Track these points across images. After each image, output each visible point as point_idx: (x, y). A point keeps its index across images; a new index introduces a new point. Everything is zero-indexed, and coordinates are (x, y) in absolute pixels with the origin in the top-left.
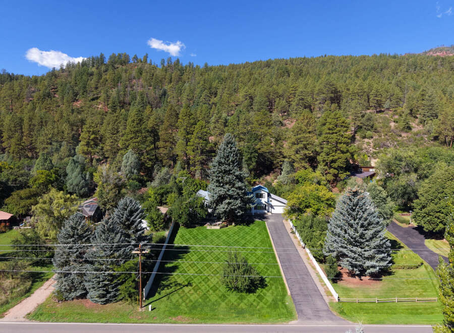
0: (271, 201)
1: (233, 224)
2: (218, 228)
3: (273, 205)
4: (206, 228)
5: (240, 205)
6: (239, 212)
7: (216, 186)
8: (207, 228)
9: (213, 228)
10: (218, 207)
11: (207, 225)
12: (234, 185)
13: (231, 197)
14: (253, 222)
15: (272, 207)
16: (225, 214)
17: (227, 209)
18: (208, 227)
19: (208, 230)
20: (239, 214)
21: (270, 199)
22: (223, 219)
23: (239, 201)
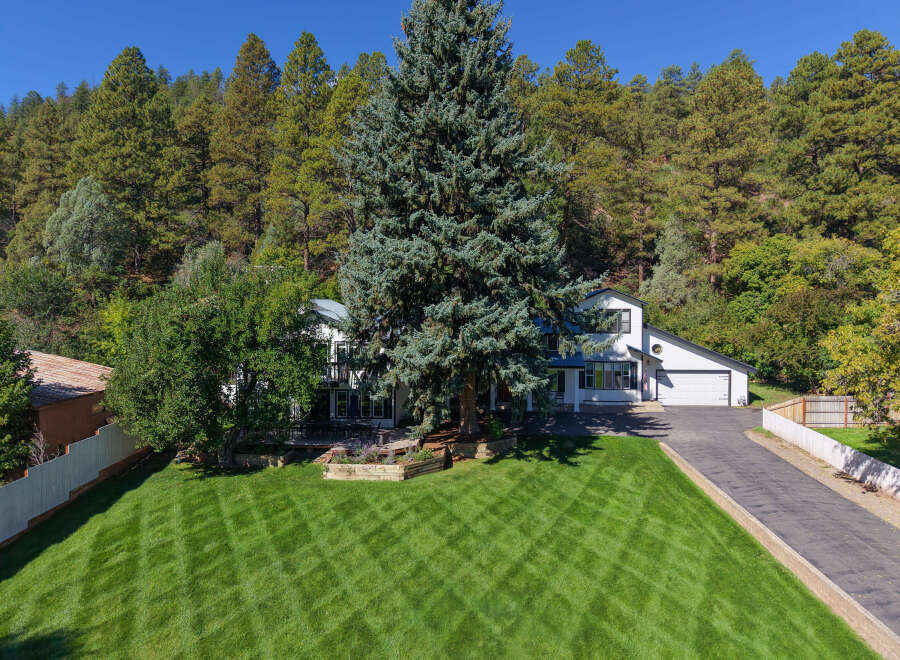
0: (656, 347)
1: (482, 451)
2: (392, 472)
3: (665, 366)
4: (318, 471)
5: (524, 330)
6: (517, 377)
7: (387, 232)
8: (330, 476)
9: (365, 473)
10: (397, 353)
11: (327, 456)
12: (486, 214)
13: (473, 284)
14: (587, 442)
15: (661, 375)
16: (437, 392)
17: (444, 353)
18: (333, 469)
19: (329, 486)
20: (520, 387)
21: (653, 340)
22: (427, 423)
23: (518, 310)
